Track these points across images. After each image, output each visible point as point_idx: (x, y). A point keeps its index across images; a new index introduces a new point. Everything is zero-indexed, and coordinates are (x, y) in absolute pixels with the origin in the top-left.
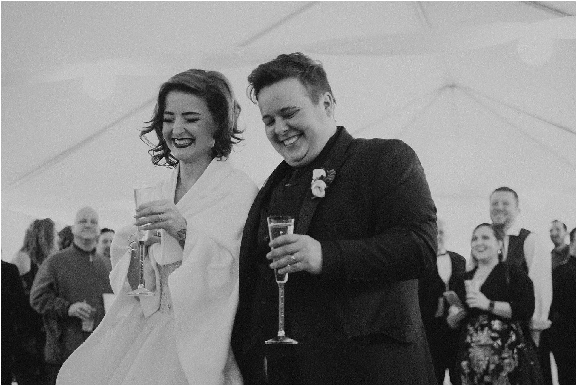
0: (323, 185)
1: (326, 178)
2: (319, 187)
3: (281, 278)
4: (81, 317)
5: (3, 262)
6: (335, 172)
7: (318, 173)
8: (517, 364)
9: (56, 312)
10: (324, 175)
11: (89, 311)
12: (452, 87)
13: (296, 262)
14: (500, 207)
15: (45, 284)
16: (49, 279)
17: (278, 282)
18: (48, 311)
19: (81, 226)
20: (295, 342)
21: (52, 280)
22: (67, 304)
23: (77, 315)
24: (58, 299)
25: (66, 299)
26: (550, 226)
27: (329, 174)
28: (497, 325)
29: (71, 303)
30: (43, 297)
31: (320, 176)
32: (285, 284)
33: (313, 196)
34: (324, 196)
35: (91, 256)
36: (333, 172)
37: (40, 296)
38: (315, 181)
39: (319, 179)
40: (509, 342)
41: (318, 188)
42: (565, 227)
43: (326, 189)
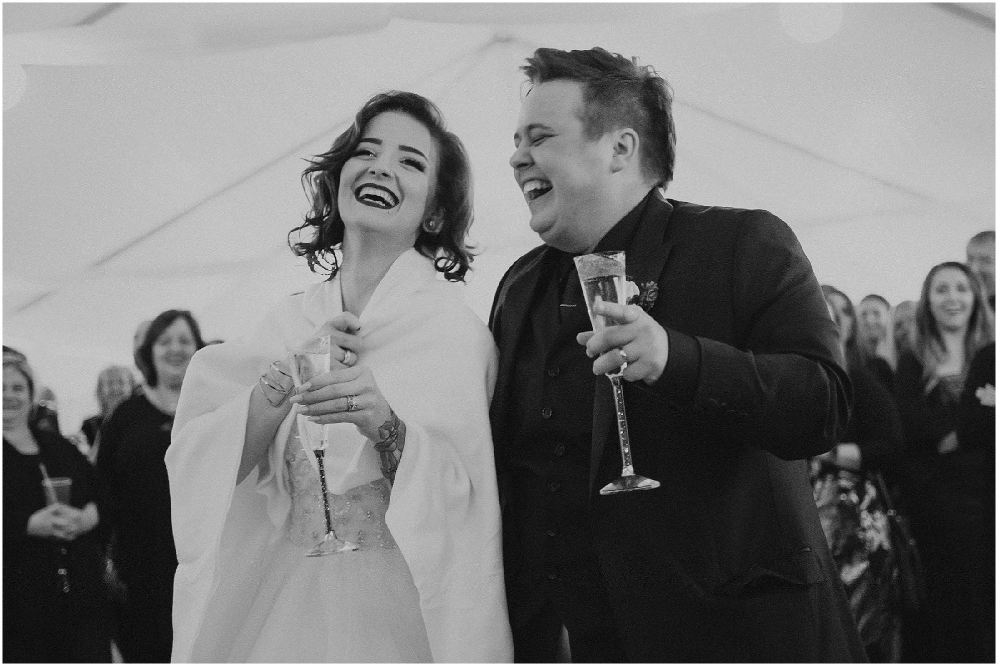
1: (641, 297)
6: (656, 287)
20: (656, 484)
27: (648, 291)
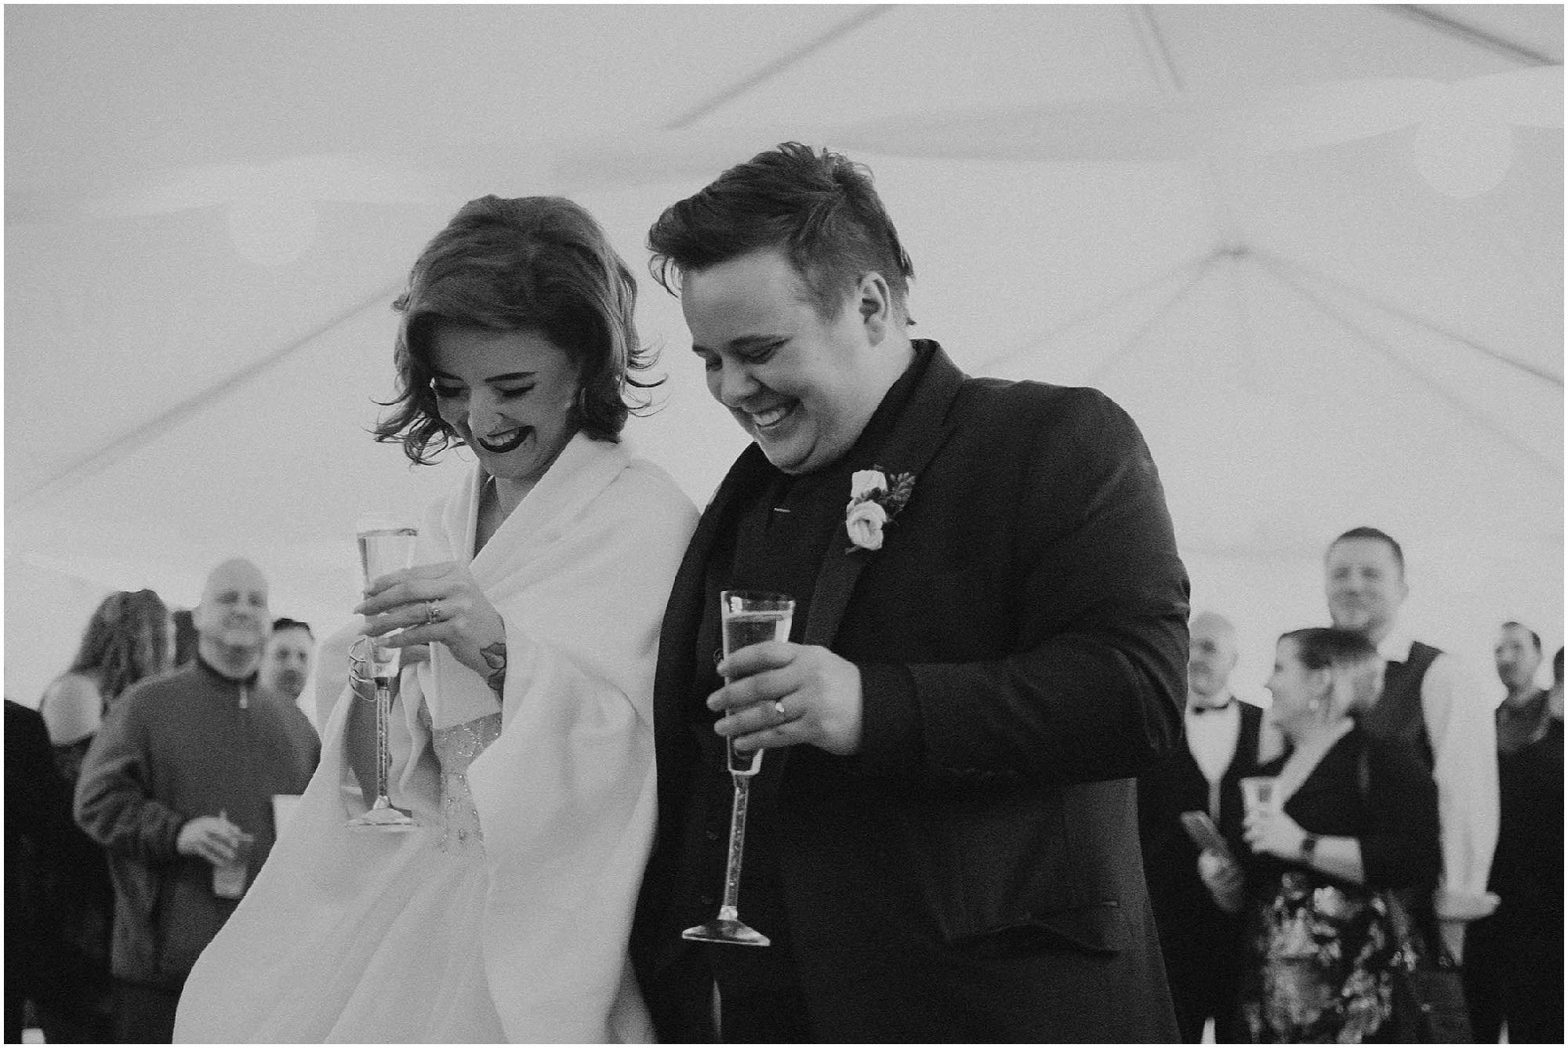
0: (878, 515)
1: (888, 495)
2: (868, 522)
3: (743, 762)
4: (212, 858)
5: (7, 703)
6: (911, 479)
7: (867, 480)
8: (1387, 1010)
9: (146, 843)
10: (883, 486)
11: (235, 843)
12: (1239, 253)
13: (788, 721)
14: (1357, 582)
15: (115, 765)
16: (131, 753)
17: (734, 772)
18: (121, 839)
19: (223, 610)
21: (138, 756)
22: (174, 820)
23: (202, 851)
24: (151, 806)
25: (171, 806)
26: (1496, 636)
27: (897, 486)
28: (1326, 900)
29: (186, 820)
30: (110, 800)
31: (870, 488)
32: (752, 779)
33: (850, 544)
34: (880, 547)
35: (243, 693)
36: (906, 479)
37: (100, 797)
38: (856, 504)
39: (867, 500)
40: (1366, 952)
41: (863, 524)
42: (1536, 641)
43: (885, 527)
